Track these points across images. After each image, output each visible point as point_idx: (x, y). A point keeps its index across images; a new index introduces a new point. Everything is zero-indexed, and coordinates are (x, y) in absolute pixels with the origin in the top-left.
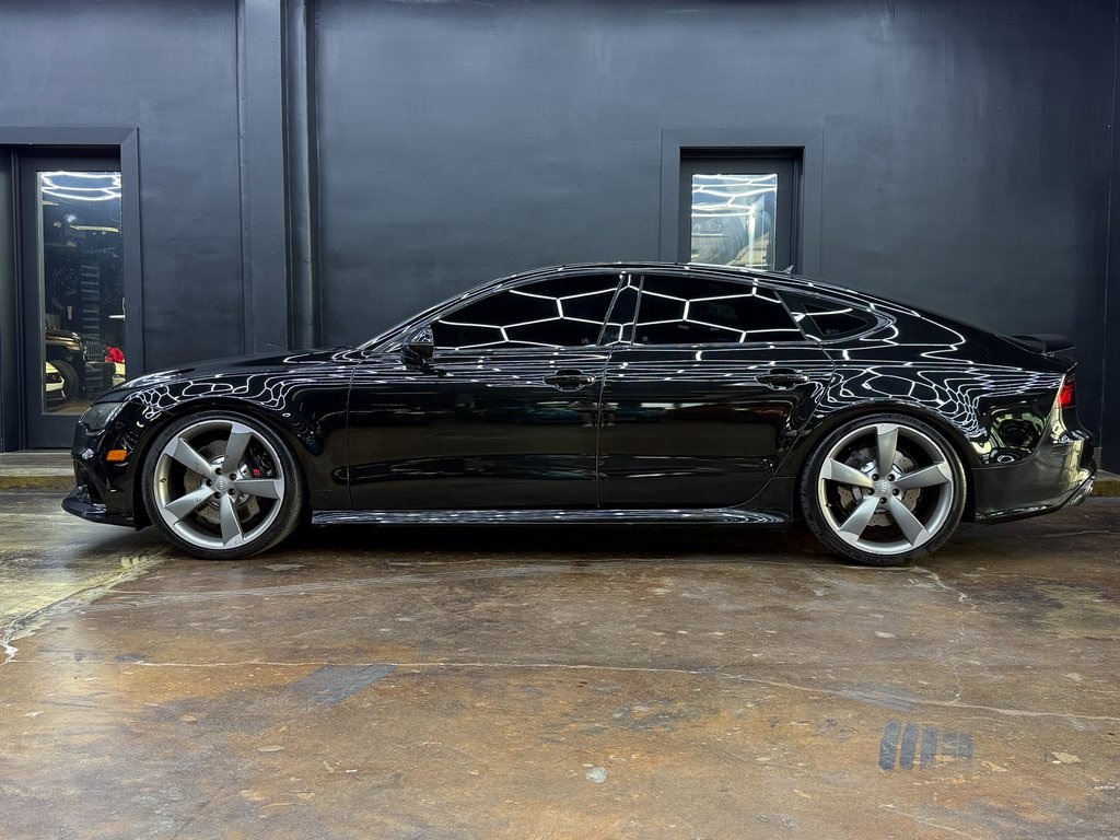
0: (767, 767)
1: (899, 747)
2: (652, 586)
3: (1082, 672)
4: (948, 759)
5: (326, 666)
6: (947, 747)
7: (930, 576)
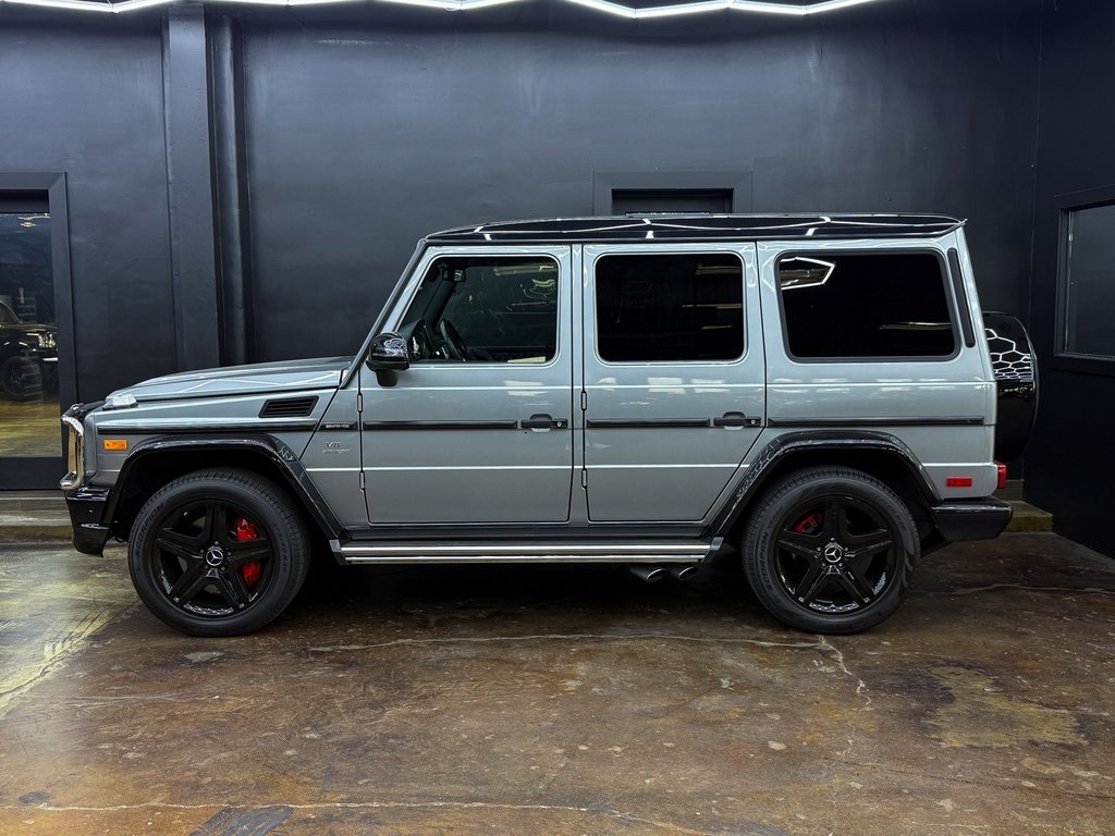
2: (563, 676)
3: (955, 797)
5: (228, 810)
7: (834, 656)
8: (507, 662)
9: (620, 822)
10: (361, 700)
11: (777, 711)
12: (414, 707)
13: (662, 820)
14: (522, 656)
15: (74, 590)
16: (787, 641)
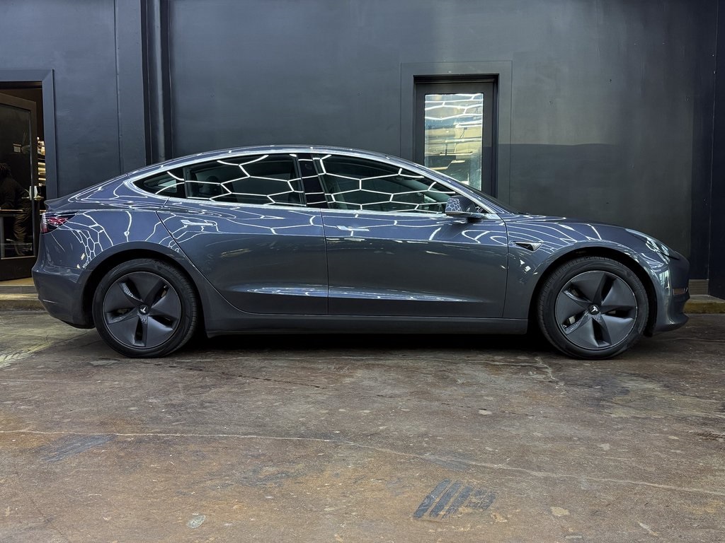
0: (328, 516)
1: (438, 500)
2: (345, 376)
3: (613, 443)
4: (470, 510)
5: (71, 435)
6: (474, 500)
7: (546, 370)
8: (308, 369)
9: (351, 448)
10: (198, 384)
11: (492, 396)
12: (232, 388)
13: (383, 447)
14: (320, 366)
15: (37, 332)
16: (513, 362)
